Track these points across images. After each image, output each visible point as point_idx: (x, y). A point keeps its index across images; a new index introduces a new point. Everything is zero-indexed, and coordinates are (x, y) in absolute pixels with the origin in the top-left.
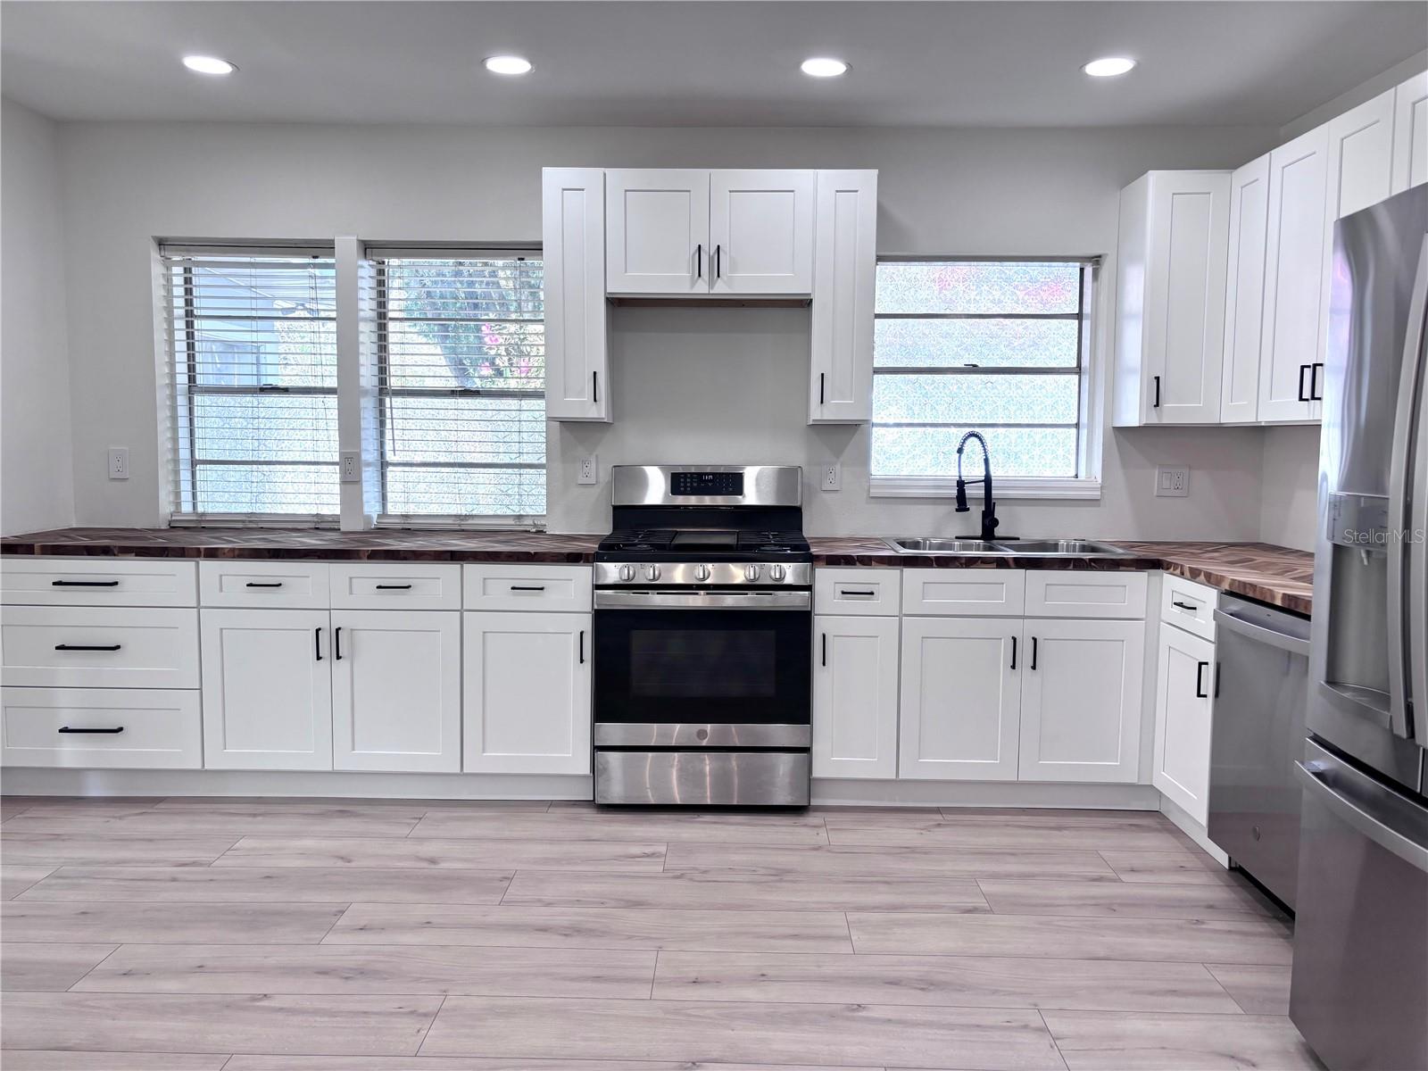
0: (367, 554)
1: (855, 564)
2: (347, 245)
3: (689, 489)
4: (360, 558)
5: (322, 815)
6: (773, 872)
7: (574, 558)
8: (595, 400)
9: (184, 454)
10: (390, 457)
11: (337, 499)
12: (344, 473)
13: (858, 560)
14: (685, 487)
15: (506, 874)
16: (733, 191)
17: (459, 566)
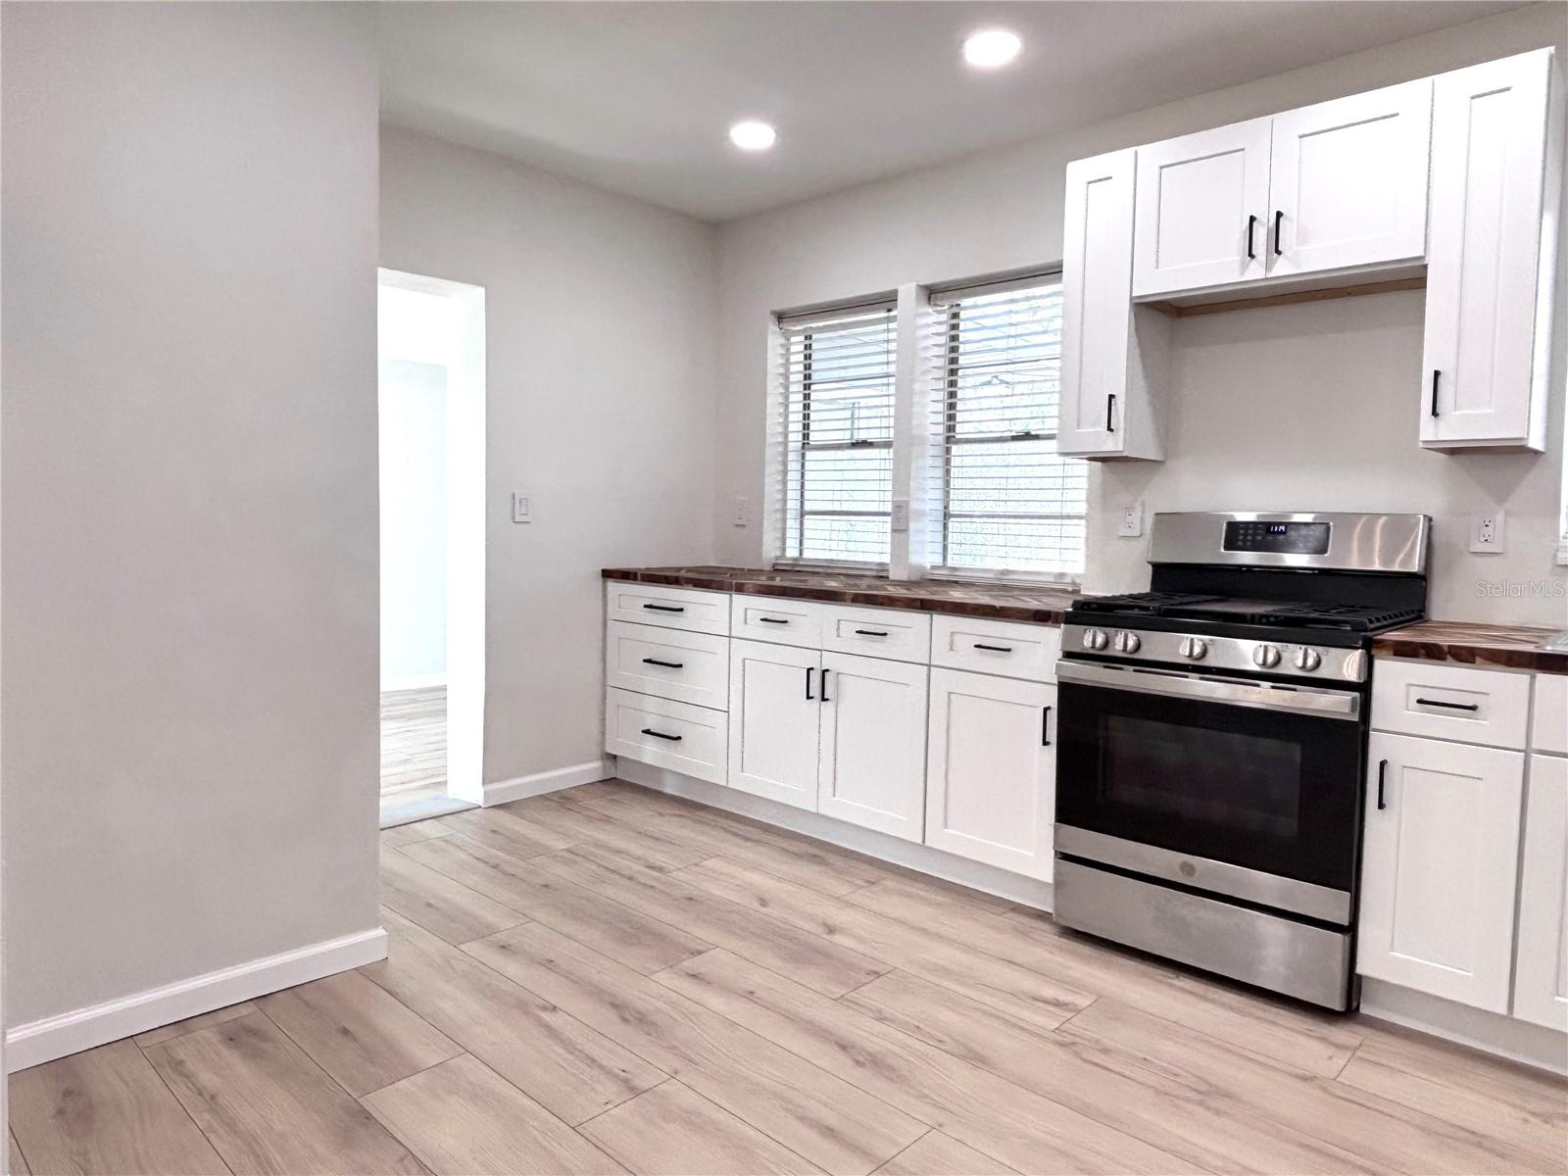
0: (851, 597)
1: (1444, 659)
2: (907, 294)
3: (1249, 543)
4: (844, 600)
5: (798, 856)
6: (1204, 1087)
7: (1042, 617)
8: (1110, 429)
9: (793, 505)
10: (954, 508)
11: (888, 548)
12: (896, 520)
13: (1449, 653)
14: (1245, 541)
15: (880, 968)
16: (1304, 136)
17: (928, 616)
